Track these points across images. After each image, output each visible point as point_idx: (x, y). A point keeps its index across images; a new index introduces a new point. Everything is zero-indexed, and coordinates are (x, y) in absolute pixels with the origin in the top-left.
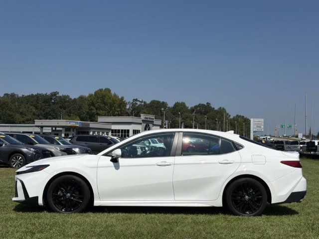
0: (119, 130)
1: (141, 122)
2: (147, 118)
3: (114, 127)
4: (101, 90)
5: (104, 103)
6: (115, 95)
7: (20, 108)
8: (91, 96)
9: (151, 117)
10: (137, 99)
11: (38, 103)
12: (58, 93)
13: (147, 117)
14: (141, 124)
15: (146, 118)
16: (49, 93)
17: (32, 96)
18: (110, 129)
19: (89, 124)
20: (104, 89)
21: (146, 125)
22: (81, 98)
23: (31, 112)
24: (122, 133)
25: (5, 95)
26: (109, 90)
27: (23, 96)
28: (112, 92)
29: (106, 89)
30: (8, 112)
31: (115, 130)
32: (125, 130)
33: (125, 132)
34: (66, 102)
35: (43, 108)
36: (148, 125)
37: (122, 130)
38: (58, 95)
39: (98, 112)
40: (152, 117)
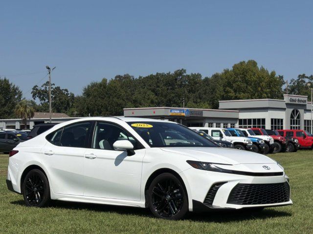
0: (250, 120)
1: (285, 106)
2: (295, 101)
3: (243, 116)
4: (242, 63)
5: (247, 82)
6: (263, 70)
7: (133, 94)
8: (226, 72)
9: (300, 99)
10: (304, 75)
11: (159, 87)
12: (185, 71)
13: (294, 98)
14: (284, 109)
15: (292, 100)
16: (172, 72)
17: (151, 77)
18: (236, 119)
19: (201, 112)
20: (246, 61)
21: (293, 112)
22: (216, 76)
23: (148, 99)
24: (254, 123)
25: (116, 77)
26: (254, 64)
27: (140, 77)
28: (259, 66)
29: (250, 62)
30: (115, 99)
31: (245, 120)
32: (259, 120)
33: (259, 123)
34: (196, 83)
35: (164, 93)
36: (297, 112)
37: (254, 120)
38: (185, 74)
39: (237, 94)
40: (302, 99)
